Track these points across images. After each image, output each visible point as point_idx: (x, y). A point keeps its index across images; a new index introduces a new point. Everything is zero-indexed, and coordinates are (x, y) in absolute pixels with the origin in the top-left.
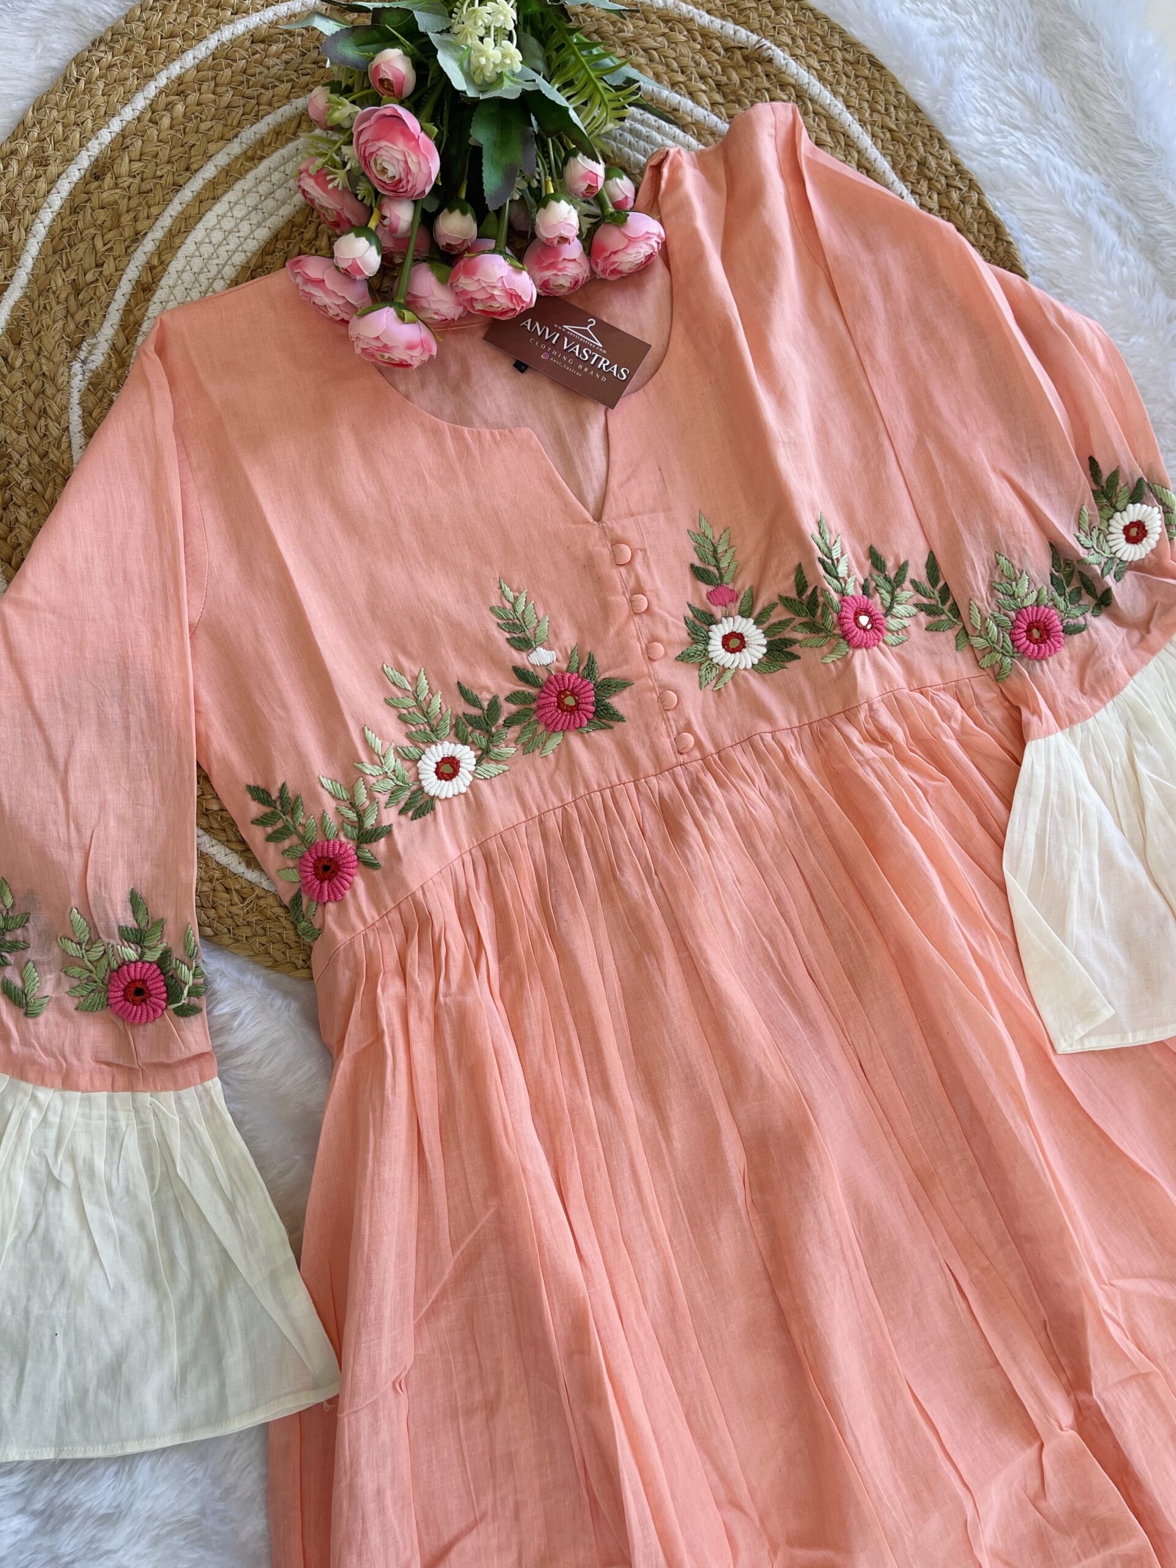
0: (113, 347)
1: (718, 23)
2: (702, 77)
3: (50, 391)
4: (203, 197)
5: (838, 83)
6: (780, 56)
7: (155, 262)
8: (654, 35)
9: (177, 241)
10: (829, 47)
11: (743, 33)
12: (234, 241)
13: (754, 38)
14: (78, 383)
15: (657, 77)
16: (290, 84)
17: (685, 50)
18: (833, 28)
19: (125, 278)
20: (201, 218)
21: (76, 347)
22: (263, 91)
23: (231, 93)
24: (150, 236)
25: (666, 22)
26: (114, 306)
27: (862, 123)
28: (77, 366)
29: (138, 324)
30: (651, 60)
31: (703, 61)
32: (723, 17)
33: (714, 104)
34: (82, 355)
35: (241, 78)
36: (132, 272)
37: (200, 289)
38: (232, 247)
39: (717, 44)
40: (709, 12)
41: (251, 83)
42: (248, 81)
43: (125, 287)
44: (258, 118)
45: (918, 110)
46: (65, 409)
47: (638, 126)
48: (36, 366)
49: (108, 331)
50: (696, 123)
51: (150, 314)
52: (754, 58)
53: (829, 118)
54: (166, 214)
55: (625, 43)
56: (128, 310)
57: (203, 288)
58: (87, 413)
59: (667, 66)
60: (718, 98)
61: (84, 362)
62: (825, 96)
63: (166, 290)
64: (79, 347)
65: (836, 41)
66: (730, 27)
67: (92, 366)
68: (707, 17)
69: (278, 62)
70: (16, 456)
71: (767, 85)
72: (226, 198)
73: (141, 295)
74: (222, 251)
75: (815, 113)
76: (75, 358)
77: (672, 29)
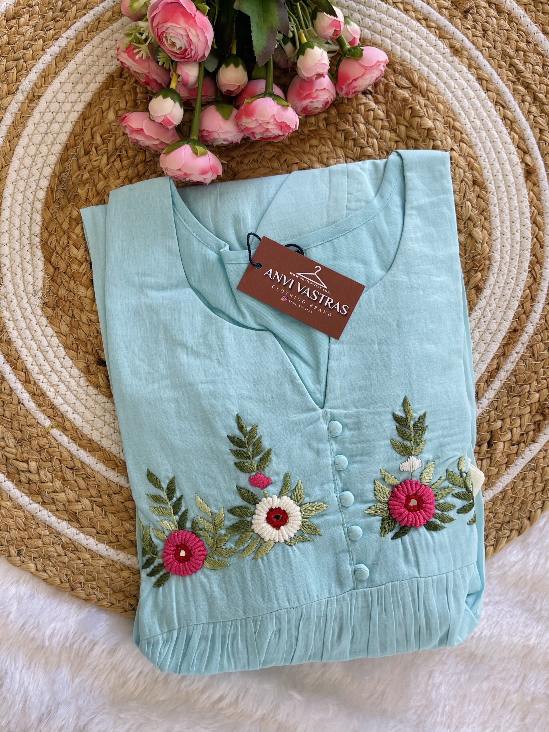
4: (10, 138)
12: (40, 161)
16: (41, 40)
20: (13, 153)
22: (25, 51)
23: (5, 61)
35: (8, 48)
37: (29, 202)
38: (40, 165)
41: (15, 49)
42: (13, 48)
44: (28, 70)
57: (31, 200)
69: (28, 27)
72: (25, 134)
74: (34, 170)
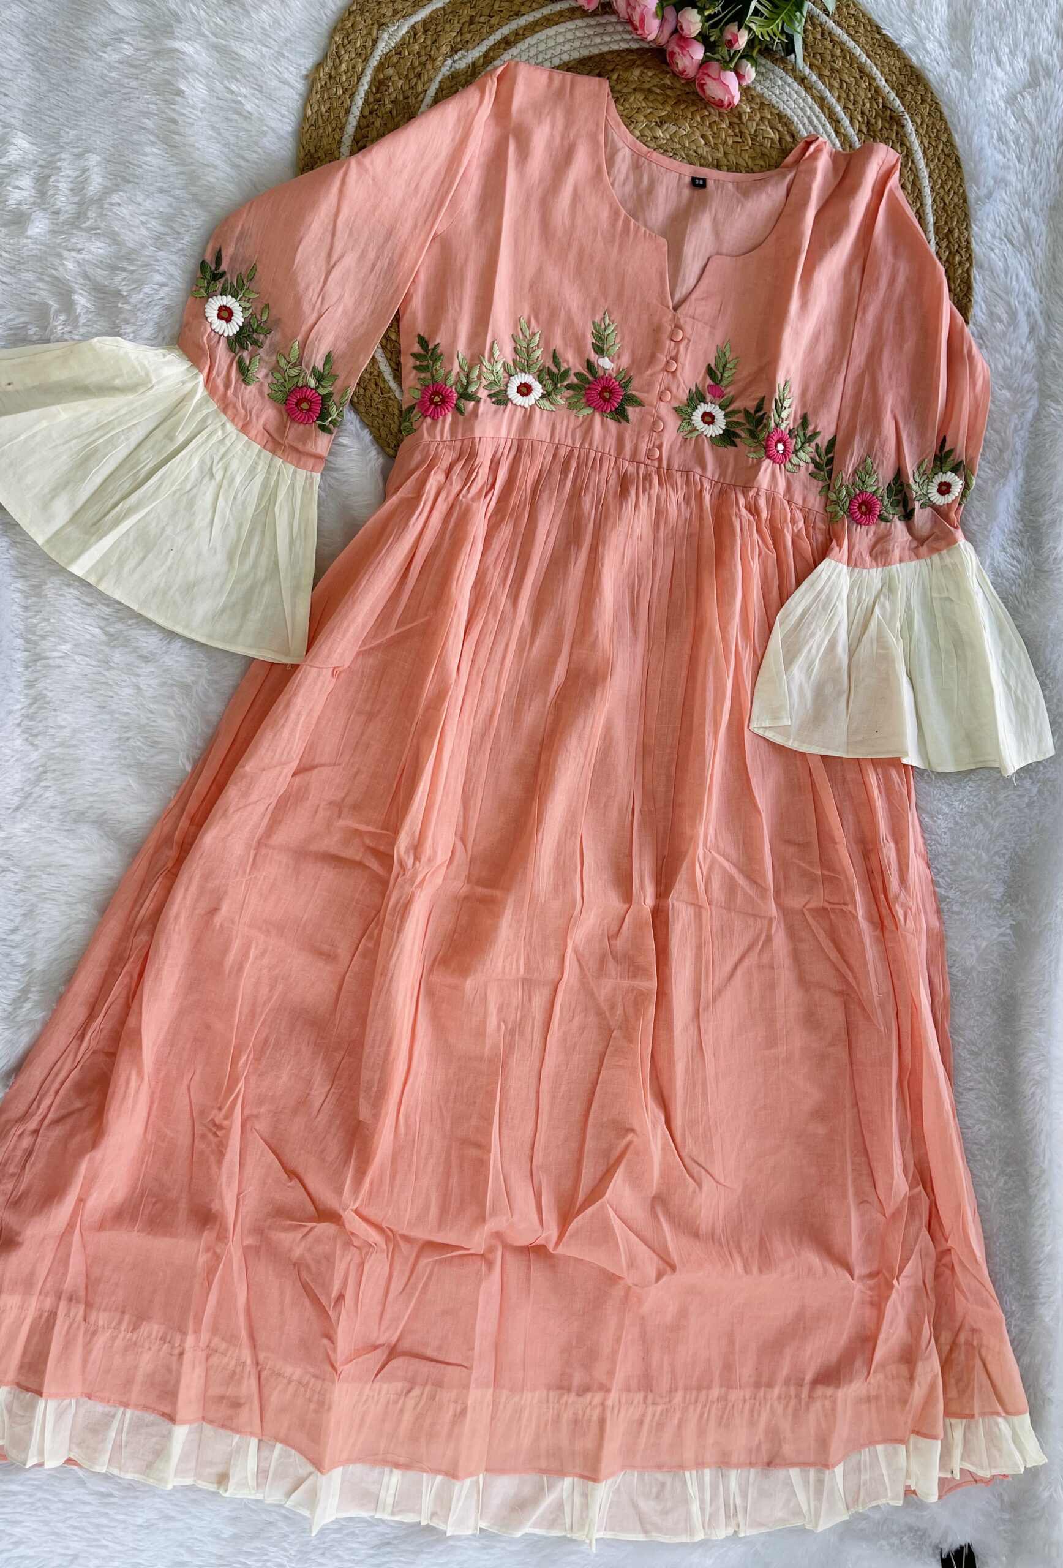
0: (474, 63)
1: (888, 89)
2: (863, 113)
3: (429, 66)
5: (932, 161)
6: (910, 127)
7: (521, 32)
8: (850, 75)
9: (537, 29)
10: (938, 138)
11: (898, 102)
13: (902, 109)
14: (445, 71)
15: (839, 99)
17: (862, 94)
18: (946, 129)
19: (500, 31)
21: (454, 50)
24: (525, 17)
25: (861, 72)
26: (485, 43)
27: (932, 190)
28: (449, 61)
29: (494, 59)
30: (841, 87)
31: (868, 105)
32: (892, 88)
33: (860, 131)
34: (456, 57)
36: (505, 30)
39: (881, 100)
40: (886, 81)
43: (498, 36)
45: (965, 201)
46: (431, 80)
47: (814, 118)
48: (428, 49)
49: (476, 53)
50: (845, 136)
51: (502, 57)
52: (895, 120)
53: (916, 176)
54: (541, 11)
55: (832, 70)
56: (491, 49)
58: (441, 89)
59: (848, 95)
60: (865, 130)
61: (454, 62)
62: (922, 163)
63: (518, 51)
64: (456, 52)
65: (944, 138)
66: (893, 95)
67: (457, 66)
68: (884, 82)
70: (391, 90)
71: (894, 138)
73: (503, 46)
75: (911, 169)
76: (450, 56)
77: (861, 78)
